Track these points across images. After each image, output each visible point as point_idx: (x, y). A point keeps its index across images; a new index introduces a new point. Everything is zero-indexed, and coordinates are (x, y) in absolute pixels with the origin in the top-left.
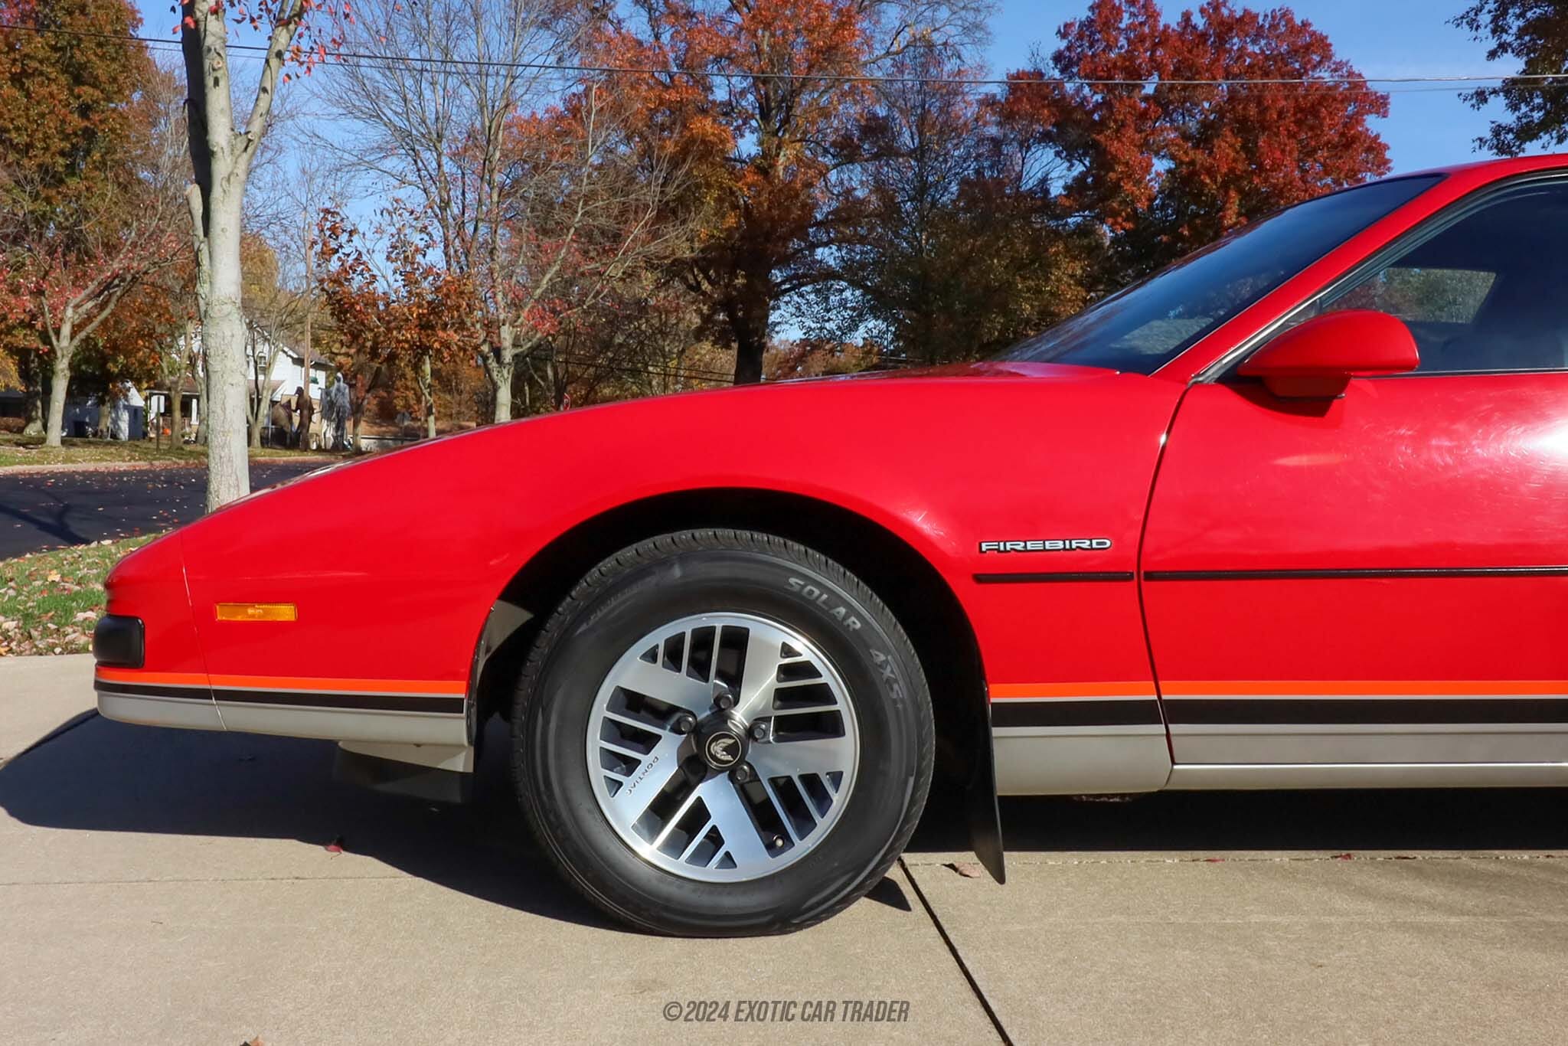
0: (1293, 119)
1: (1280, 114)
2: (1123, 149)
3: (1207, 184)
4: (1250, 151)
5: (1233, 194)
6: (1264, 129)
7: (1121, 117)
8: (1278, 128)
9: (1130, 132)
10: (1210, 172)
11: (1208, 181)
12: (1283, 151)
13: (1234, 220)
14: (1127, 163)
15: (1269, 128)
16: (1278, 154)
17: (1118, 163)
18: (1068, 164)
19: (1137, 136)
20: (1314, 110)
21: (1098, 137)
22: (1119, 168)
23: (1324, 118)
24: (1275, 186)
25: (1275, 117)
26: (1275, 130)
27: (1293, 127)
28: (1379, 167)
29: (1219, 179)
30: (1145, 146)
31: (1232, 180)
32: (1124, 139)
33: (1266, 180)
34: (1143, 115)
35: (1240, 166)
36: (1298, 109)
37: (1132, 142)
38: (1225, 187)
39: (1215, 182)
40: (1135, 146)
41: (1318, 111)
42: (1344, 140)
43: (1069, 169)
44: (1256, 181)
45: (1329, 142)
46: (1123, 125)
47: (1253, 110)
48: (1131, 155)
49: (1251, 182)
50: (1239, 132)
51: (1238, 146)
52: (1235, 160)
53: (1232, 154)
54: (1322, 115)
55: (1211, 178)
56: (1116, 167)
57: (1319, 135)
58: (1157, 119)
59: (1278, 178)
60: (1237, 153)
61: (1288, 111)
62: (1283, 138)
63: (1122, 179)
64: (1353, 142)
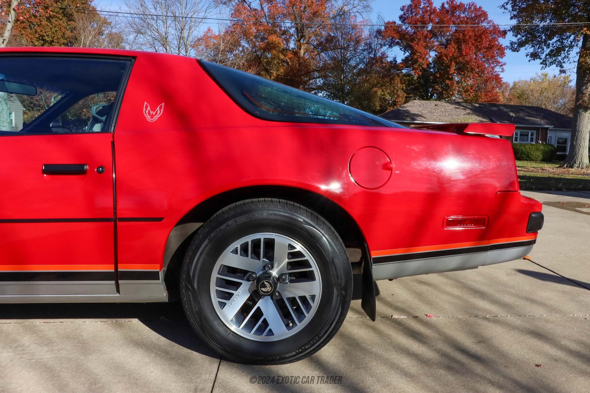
0: (473, 39)
1: (470, 37)
2: (419, 48)
3: (445, 60)
4: (460, 49)
5: (453, 63)
6: (464, 42)
7: (419, 37)
8: (469, 41)
9: (422, 42)
10: (446, 56)
11: (445, 59)
12: (470, 49)
13: (453, 72)
14: (420, 52)
15: (466, 42)
16: (468, 50)
17: (418, 52)
18: (404, 52)
19: (424, 44)
20: (480, 36)
21: (412, 44)
22: (418, 54)
23: (483, 39)
24: (467, 61)
25: (468, 38)
26: (468, 42)
27: (473, 42)
28: (502, 55)
29: (449, 58)
30: (426, 47)
31: (453, 58)
32: (419, 45)
33: (464, 59)
34: (426, 37)
35: (455, 54)
36: (475, 35)
37: (422, 45)
38: (451, 60)
39: (448, 59)
40: (423, 47)
41: (482, 37)
42: (490, 46)
43: (404, 54)
44: (460, 59)
45: (485, 47)
46: (420, 39)
47: (461, 36)
48: (422, 50)
49: (459, 59)
50: (456, 43)
51: (456, 47)
52: (454, 52)
53: (453, 50)
54: (483, 38)
55: (446, 58)
56: (417, 54)
57: (481, 45)
58: (431, 38)
59: (467, 58)
60: (455, 49)
61: (472, 36)
62: (471, 46)
63: (418, 57)
64: (493, 47)
